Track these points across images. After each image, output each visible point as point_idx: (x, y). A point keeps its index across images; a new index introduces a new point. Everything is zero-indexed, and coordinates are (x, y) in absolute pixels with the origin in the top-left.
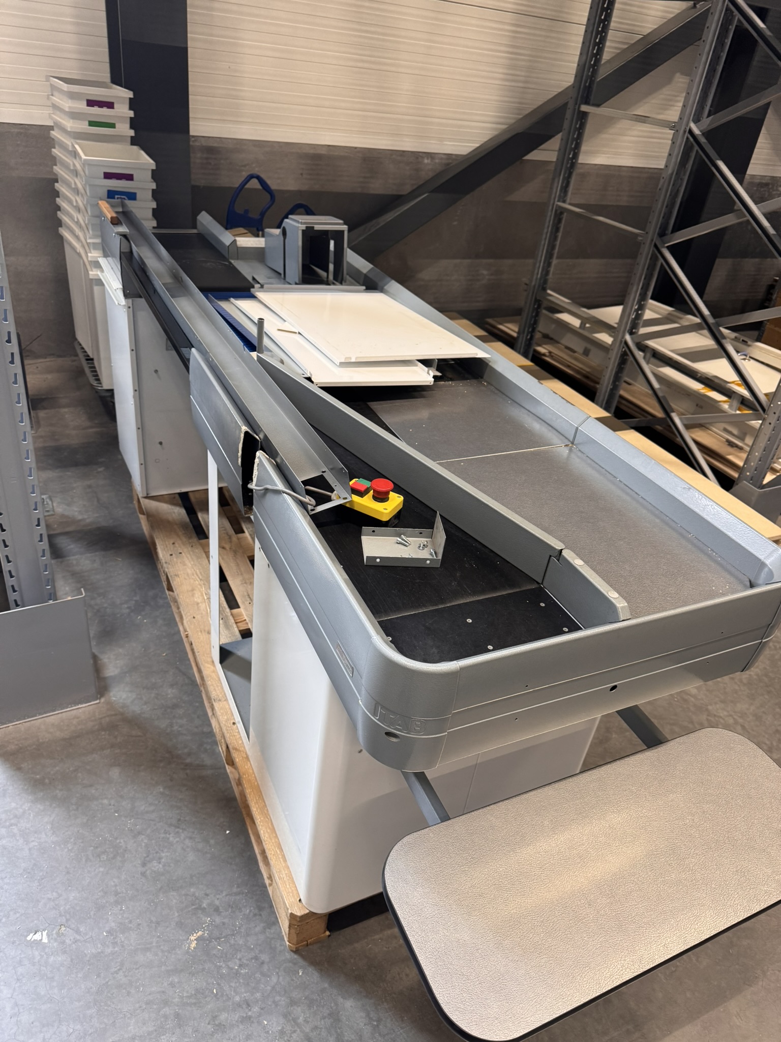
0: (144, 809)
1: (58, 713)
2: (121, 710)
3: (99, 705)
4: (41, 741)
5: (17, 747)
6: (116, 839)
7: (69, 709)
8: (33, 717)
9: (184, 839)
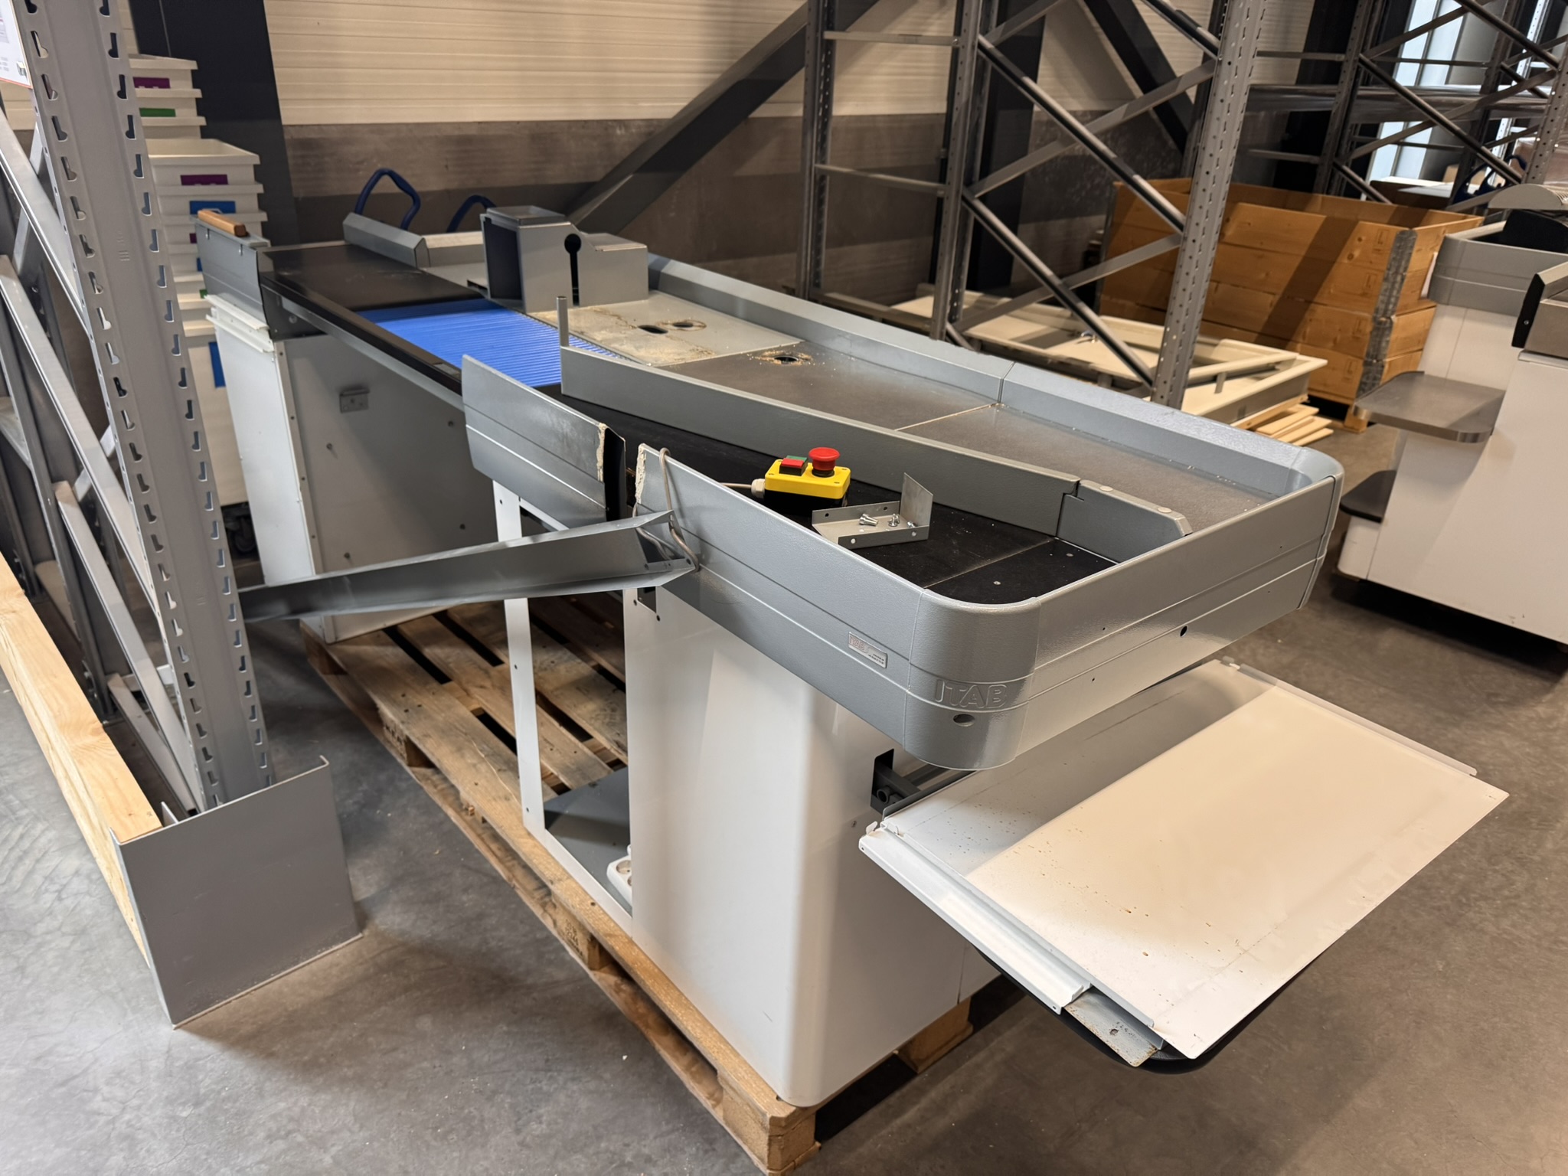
0: (489, 1060)
1: (303, 966)
2: (401, 939)
3: (363, 940)
4: (290, 1009)
5: (255, 1026)
6: (462, 1108)
7: (318, 956)
8: (264, 980)
9: (565, 1083)
